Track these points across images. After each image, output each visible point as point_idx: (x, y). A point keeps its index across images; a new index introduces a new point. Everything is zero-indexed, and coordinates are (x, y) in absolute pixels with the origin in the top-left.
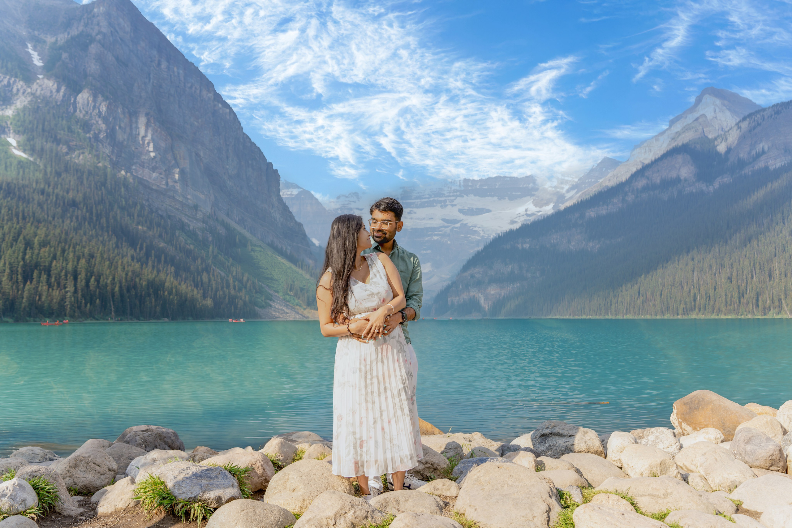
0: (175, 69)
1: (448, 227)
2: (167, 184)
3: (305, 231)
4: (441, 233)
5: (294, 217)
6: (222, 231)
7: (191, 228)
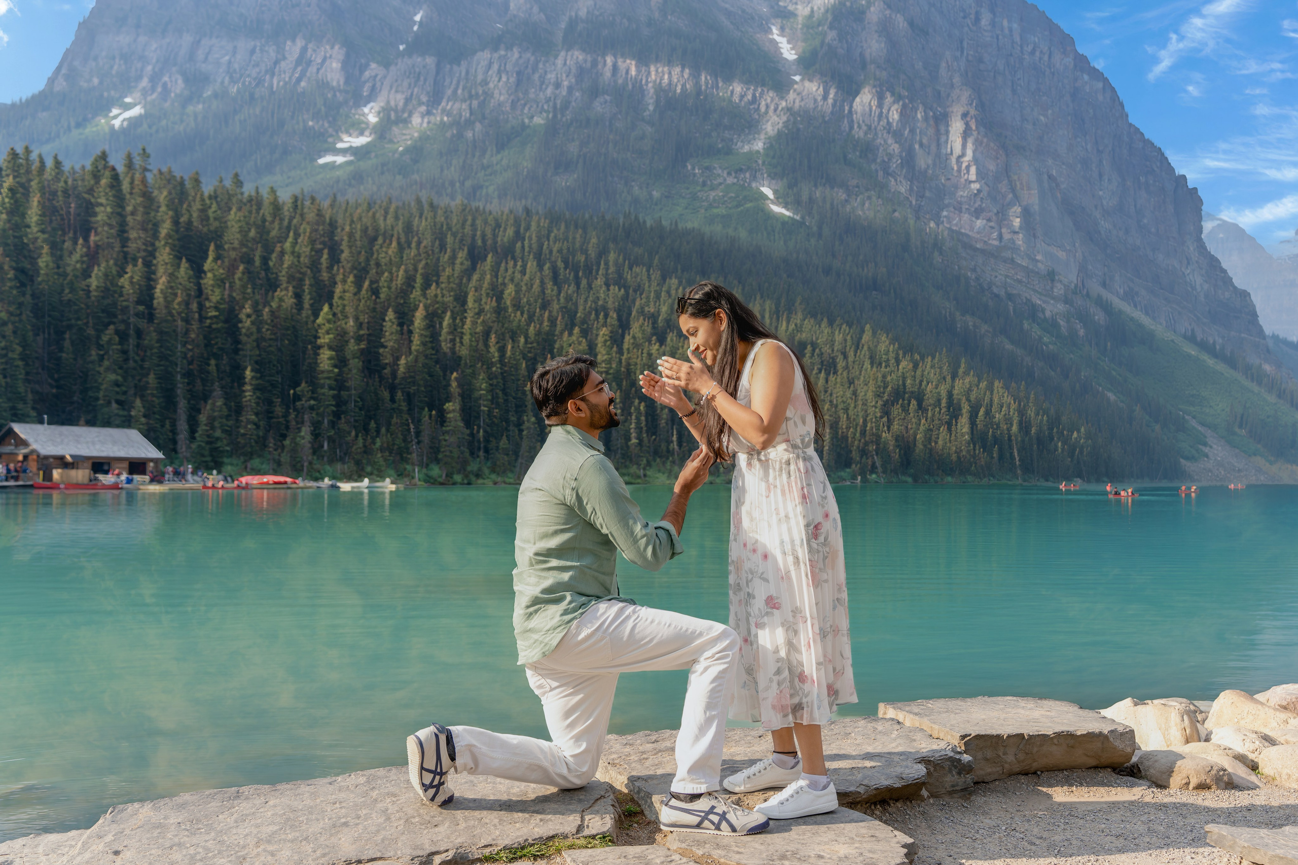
0: (1005, 23)
2: (1000, 237)
5: (1231, 279)
6: (1099, 317)
7: (1048, 314)
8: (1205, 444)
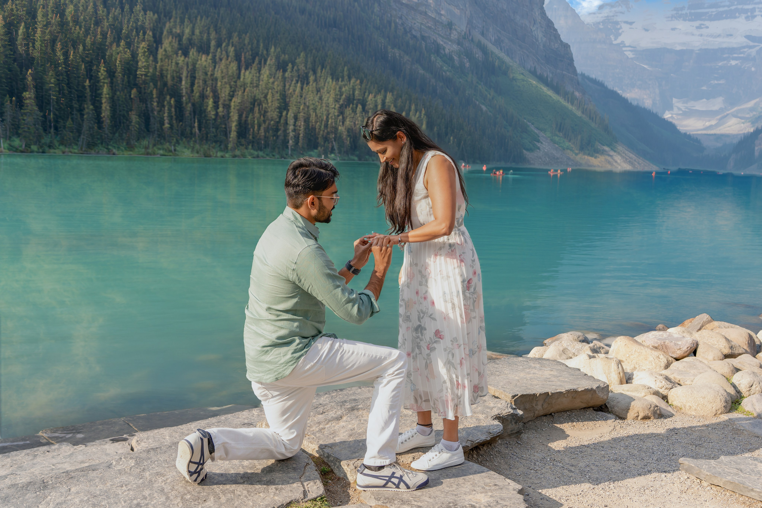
1: (754, 46)
4: (742, 55)
6: (479, 55)
8: (538, 141)
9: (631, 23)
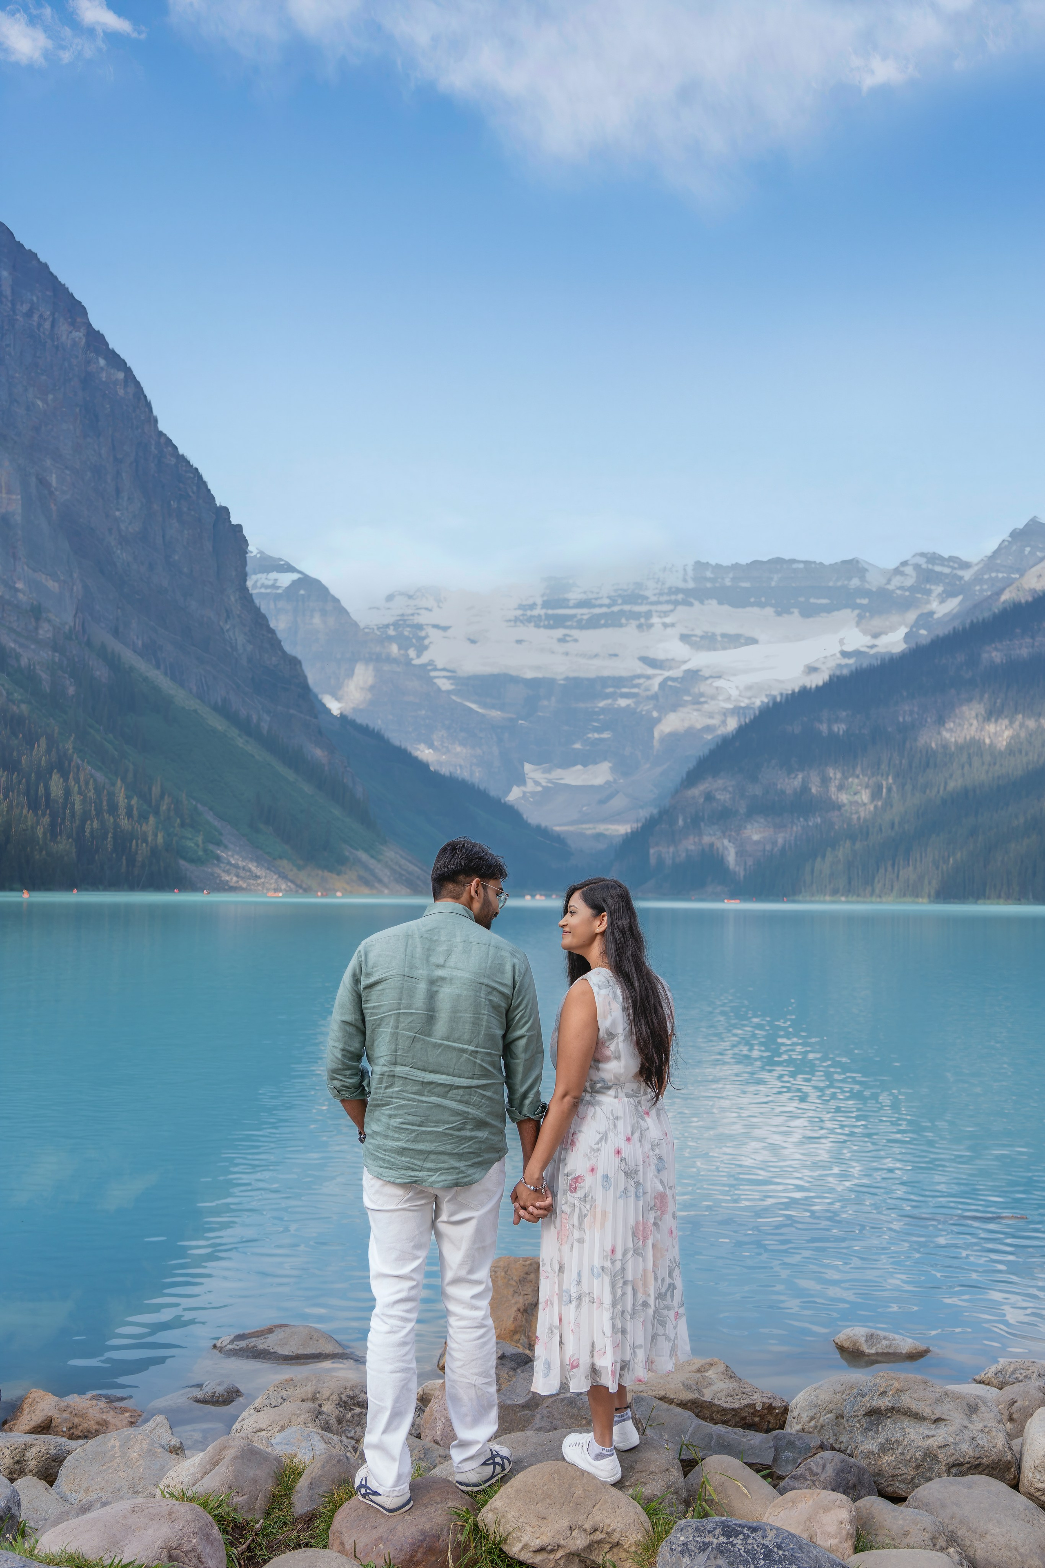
1: (655, 676)
3: (305, 678)
4: (636, 690)
5: (280, 642)
6: (101, 673)
7: (24, 662)
9: (445, 629)
